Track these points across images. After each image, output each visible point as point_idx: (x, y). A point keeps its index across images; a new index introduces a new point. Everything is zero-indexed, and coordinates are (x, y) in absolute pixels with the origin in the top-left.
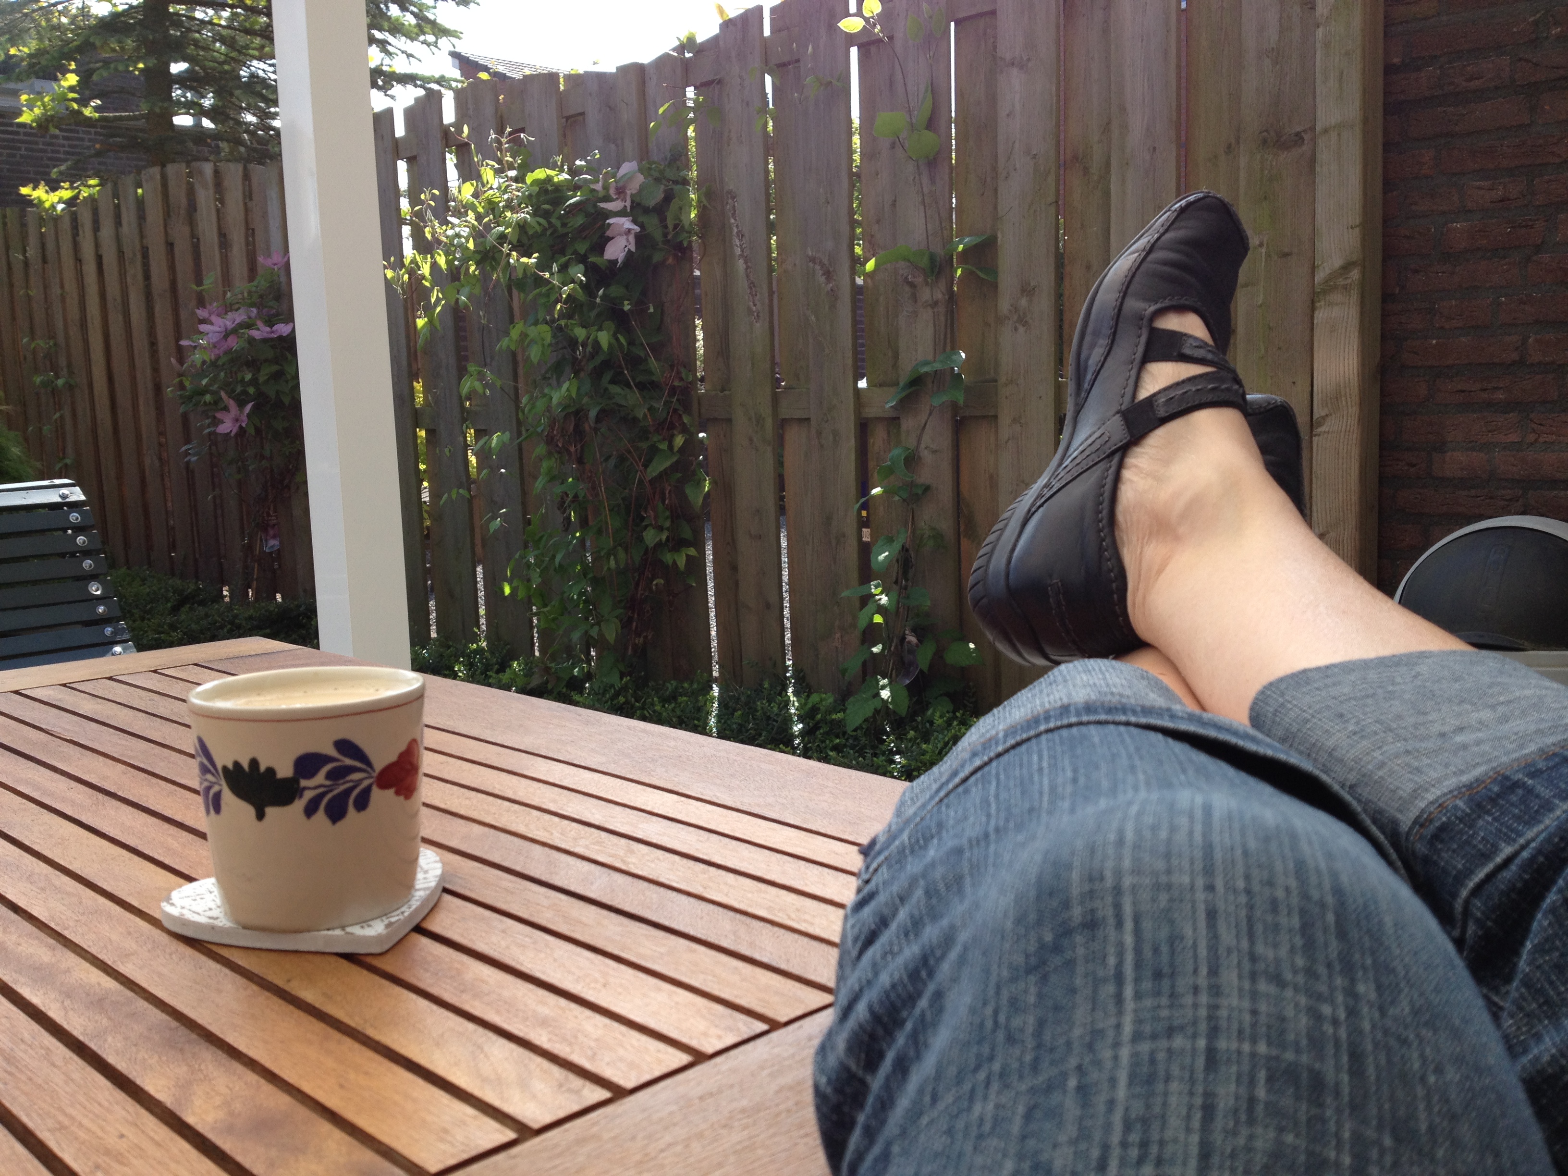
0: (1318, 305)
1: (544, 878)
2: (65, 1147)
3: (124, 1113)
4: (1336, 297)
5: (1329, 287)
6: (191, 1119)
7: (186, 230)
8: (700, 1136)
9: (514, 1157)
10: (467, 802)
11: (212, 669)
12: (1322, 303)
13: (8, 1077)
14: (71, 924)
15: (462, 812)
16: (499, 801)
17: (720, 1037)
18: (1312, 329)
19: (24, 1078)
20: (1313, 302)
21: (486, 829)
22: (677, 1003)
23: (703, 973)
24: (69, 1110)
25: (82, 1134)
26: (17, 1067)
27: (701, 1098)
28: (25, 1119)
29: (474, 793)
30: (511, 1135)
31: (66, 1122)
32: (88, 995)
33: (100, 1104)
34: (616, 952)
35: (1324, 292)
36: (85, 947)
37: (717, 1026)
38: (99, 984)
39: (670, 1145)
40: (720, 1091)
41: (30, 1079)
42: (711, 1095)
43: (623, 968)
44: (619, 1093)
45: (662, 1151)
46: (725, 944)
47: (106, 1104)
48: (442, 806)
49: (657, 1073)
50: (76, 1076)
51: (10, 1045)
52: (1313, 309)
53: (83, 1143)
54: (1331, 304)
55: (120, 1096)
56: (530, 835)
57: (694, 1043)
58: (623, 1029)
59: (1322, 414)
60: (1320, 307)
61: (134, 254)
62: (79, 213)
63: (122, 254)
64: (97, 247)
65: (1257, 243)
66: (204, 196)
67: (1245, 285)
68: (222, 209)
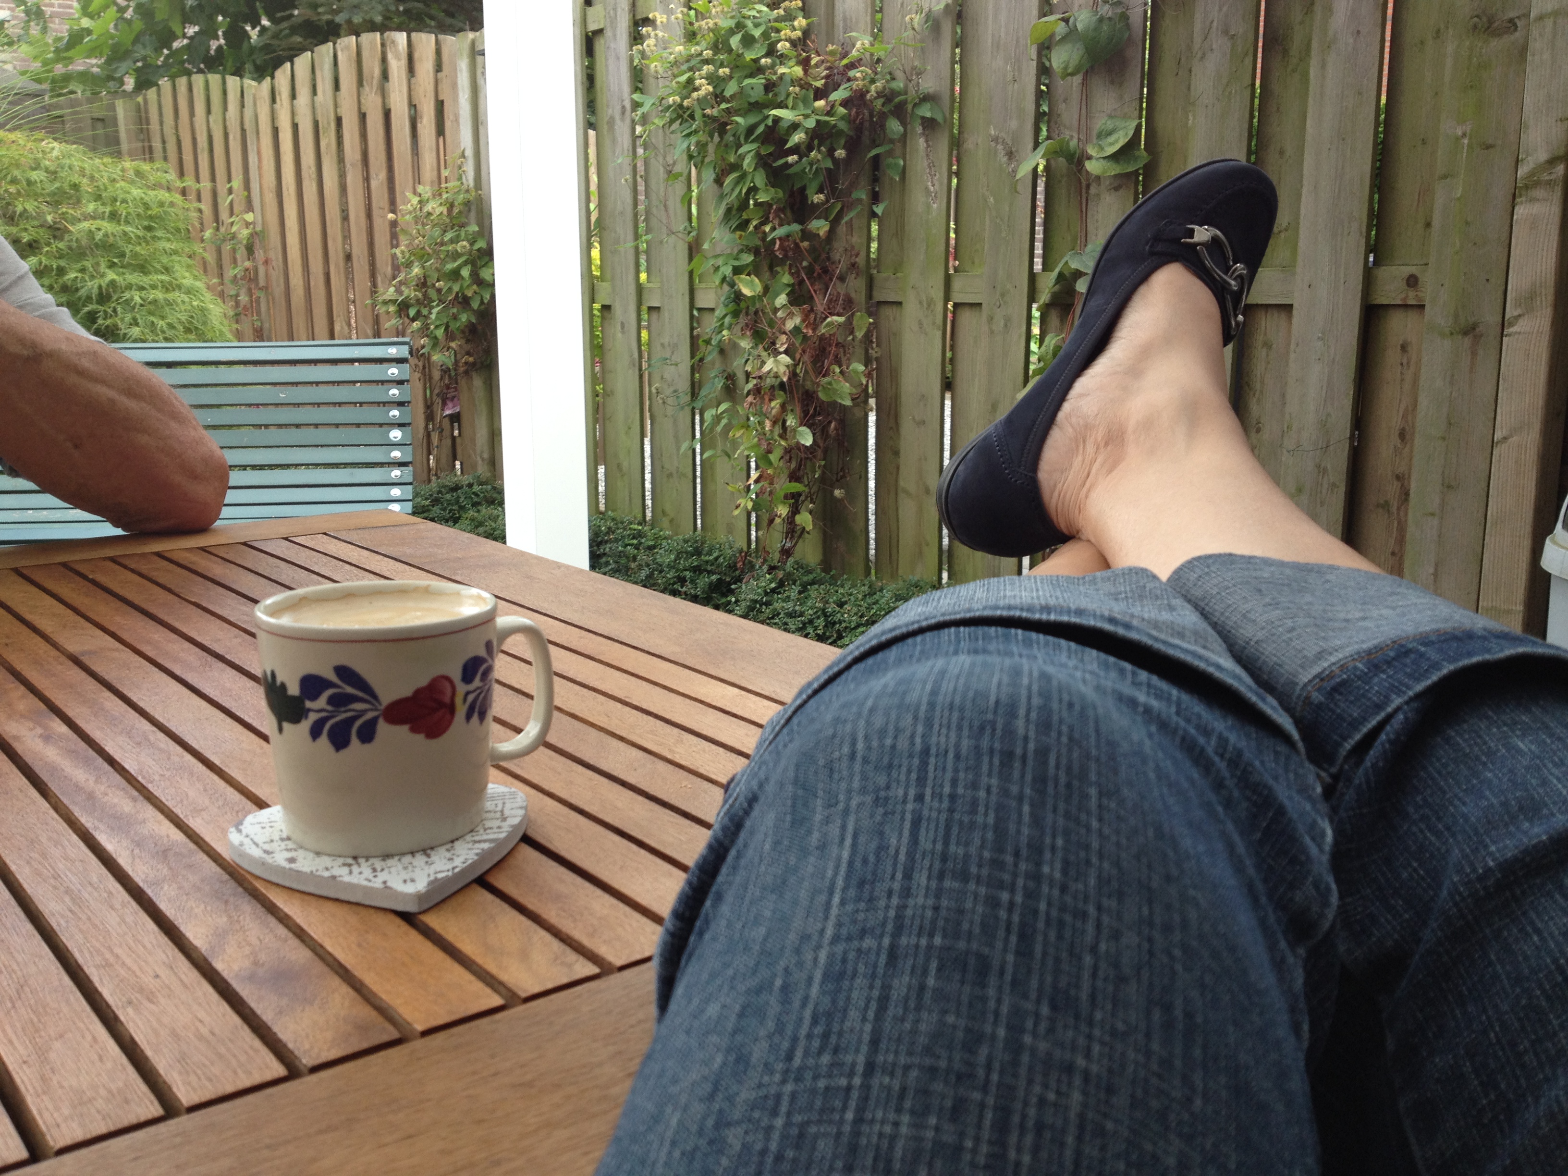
0: (1518, 200)
2: (105, 982)
3: (164, 956)
4: (1539, 193)
5: (1532, 183)
6: (219, 965)
12: (1524, 199)
13: (70, 914)
14: (157, 778)
18: (1511, 225)
19: (84, 917)
20: (1514, 196)
24: (117, 949)
25: (122, 972)
26: (80, 907)
30: (500, 1001)
31: (112, 960)
32: (156, 845)
33: (144, 947)
34: (641, 837)
35: (1527, 187)
36: (163, 800)
38: (168, 836)
39: (640, 1022)
41: (89, 919)
44: (607, 970)
45: (632, 1026)
47: (149, 946)
50: (130, 919)
51: (79, 887)
52: (1514, 205)
53: (122, 980)
54: (1532, 200)
55: (164, 940)
56: (591, 720)
59: (1516, 314)
60: (1522, 203)
61: (329, 123)
62: (276, 81)
63: (316, 124)
64: (293, 114)
65: (1460, 133)
66: (397, 67)
67: (1445, 177)
68: (413, 80)
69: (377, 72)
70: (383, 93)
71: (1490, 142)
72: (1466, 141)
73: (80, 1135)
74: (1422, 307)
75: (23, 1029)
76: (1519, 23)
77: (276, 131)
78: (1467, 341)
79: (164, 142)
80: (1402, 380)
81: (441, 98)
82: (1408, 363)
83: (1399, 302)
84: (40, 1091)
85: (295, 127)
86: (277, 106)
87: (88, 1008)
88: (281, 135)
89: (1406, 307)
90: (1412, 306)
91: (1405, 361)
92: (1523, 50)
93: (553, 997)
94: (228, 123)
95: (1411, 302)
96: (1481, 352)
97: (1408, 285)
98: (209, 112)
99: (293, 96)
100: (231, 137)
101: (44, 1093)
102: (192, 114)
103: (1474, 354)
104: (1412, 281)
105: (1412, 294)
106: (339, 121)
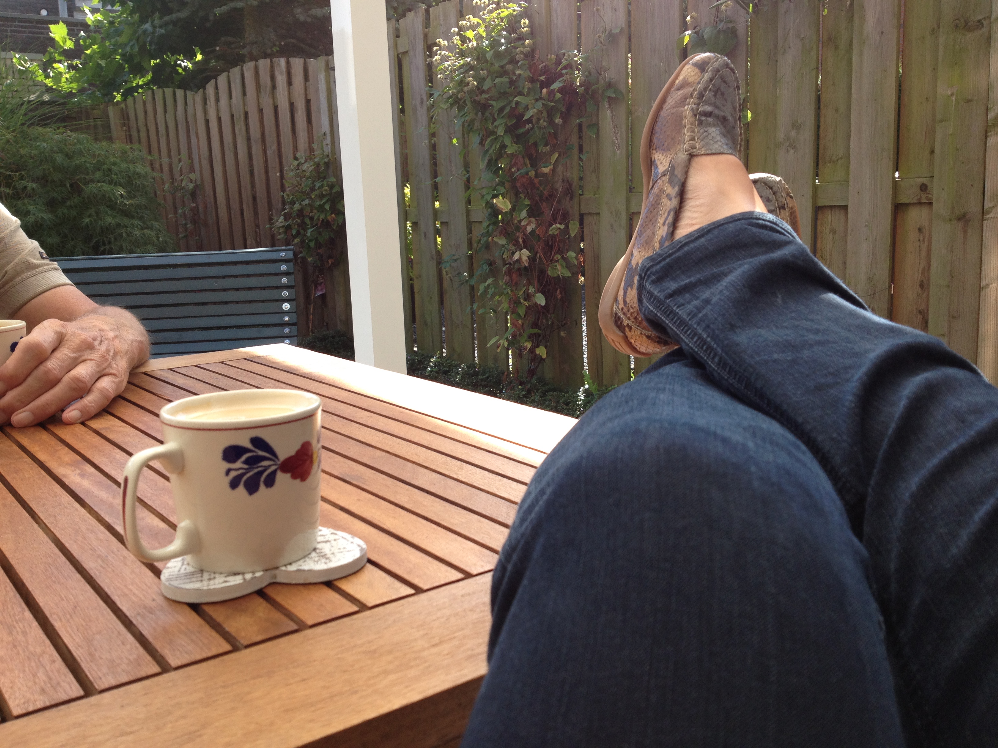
0: (989, 134)
1: (408, 481)
7: (271, 101)
8: (457, 614)
9: (354, 620)
10: (377, 439)
11: (254, 362)
12: (993, 133)
13: (101, 569)
14: (149, 495)
15: (373, 444)
16: (395, 439)
17: (482, 566)
18: (985, 150)
19: (110, 570)
20: (986, 132)
21: (384, 454)
22: (464, 548)
23: (483, 533)
24: (130, 587)
25: (133, 598)
26: (107, 565)
27: (463, 596)
28: (106, 589)
29: (382, 434)
30: (355, 608)
31: (127, 592)
32: (150, 531)
33: (146, 585)
34: (438, 521)
35: (994, 126)
36: (154, 507)
37: (482, 561)
38: (157, 526)
39: (438, 618)
40: (474, 593)
41: (113, 571)
42: (469, 594)
43: (439, 528)
44: (419, 590)
45: (433, 620)
46: (500, 519)
48: (363, 440)
49: (443, 582)
50: (137, 570)
51: (106, 554)
52: (986, 137)
53: (133, 603)
56: (408, 458)
57: (467, 569)
58: (430, 559)
59: (991, 206)
60: (991, 135)
61: (240, 116)
62: (207, 91)
63: (232, 116)
64: (218, 111)
65: (950, 93)
66: (281, 79)
67: (941, 121)
68: (291, 87)
69: (269, 83)
70: (273, 95)
71: (969, 98)
72: (954, 98)
73: (113, 683)
74: (931, 204)
75: (78, 630)
76: (984, 23)
77: (207, 122)
78: (960, 225)
79: (138, 131)
80: (920, 250)
81: (309, 98)
82: (924, 240)
83: (915, 201)
84: (89, 660)
85: (219, 119)
86: (208, 106)
87: (114, 617)
88: (210, 124)
89: (920, 204)
90: (924, 203)
91: (921, 239)
92: (989, 39)
93: (387, 606)
94: (178, 118)
95: (924, 201)
96: (970, 231)
97: (921, 190)
98: (165, 112)
99: (217, 100)
100: (180, 127)
101: (91, 661)
102: (155, 113)
103: (965, 232)
104: (924, 188)
105: (924, 196)
106: (246, 114)
